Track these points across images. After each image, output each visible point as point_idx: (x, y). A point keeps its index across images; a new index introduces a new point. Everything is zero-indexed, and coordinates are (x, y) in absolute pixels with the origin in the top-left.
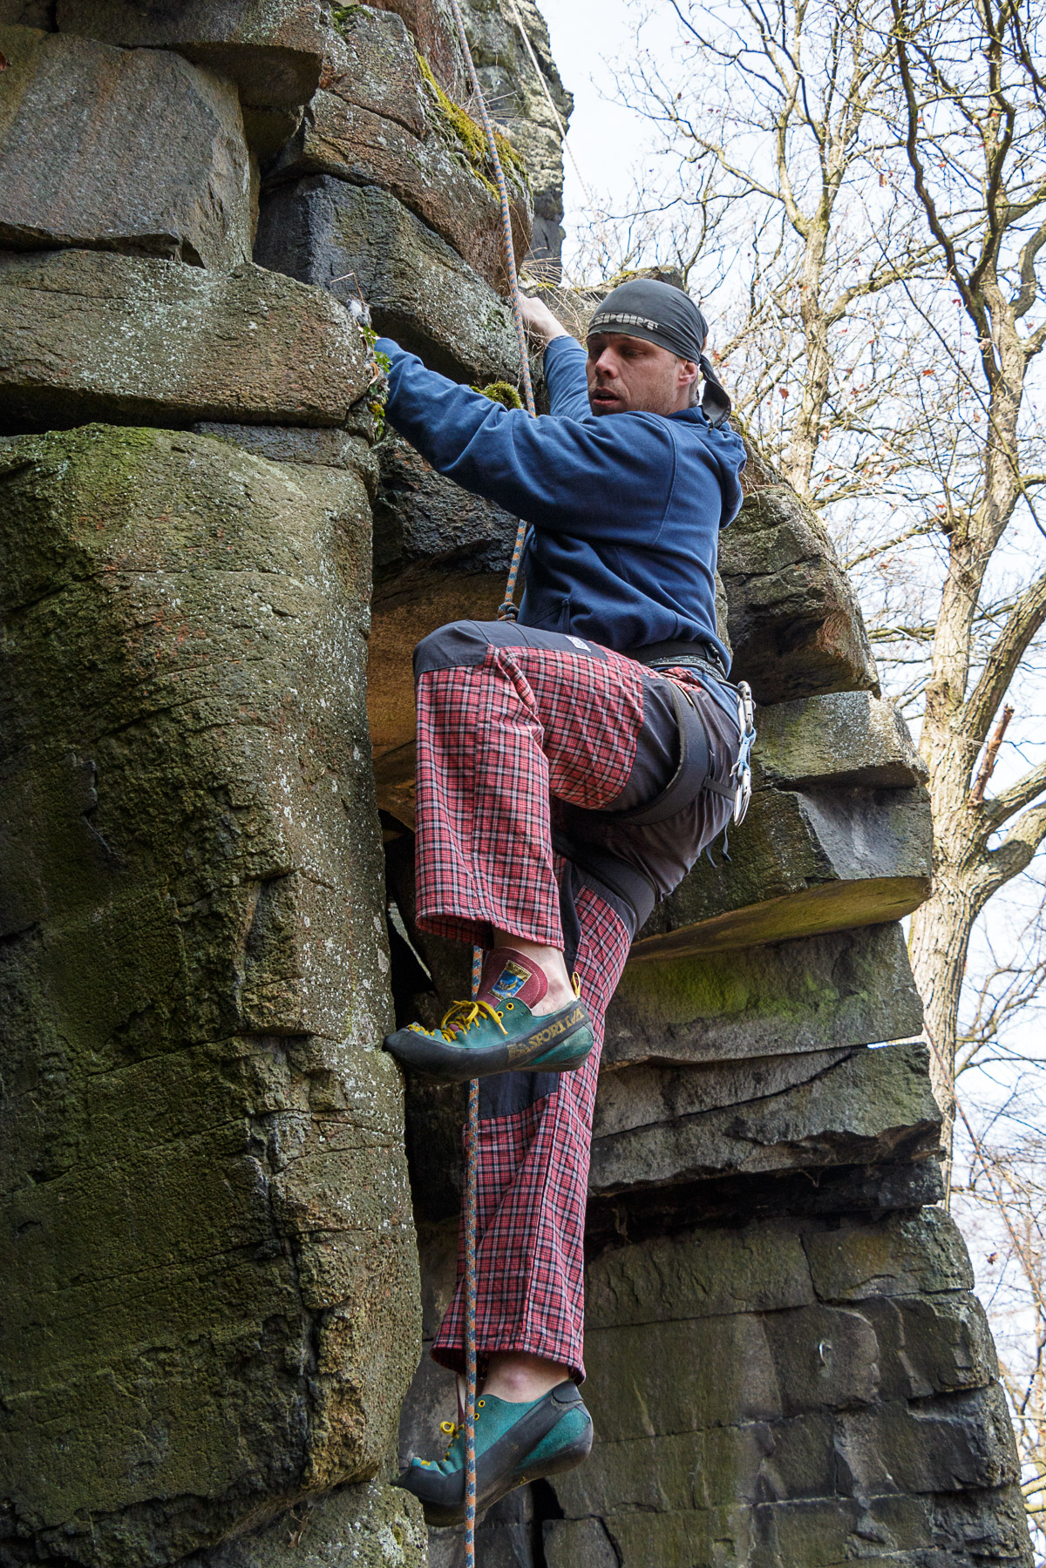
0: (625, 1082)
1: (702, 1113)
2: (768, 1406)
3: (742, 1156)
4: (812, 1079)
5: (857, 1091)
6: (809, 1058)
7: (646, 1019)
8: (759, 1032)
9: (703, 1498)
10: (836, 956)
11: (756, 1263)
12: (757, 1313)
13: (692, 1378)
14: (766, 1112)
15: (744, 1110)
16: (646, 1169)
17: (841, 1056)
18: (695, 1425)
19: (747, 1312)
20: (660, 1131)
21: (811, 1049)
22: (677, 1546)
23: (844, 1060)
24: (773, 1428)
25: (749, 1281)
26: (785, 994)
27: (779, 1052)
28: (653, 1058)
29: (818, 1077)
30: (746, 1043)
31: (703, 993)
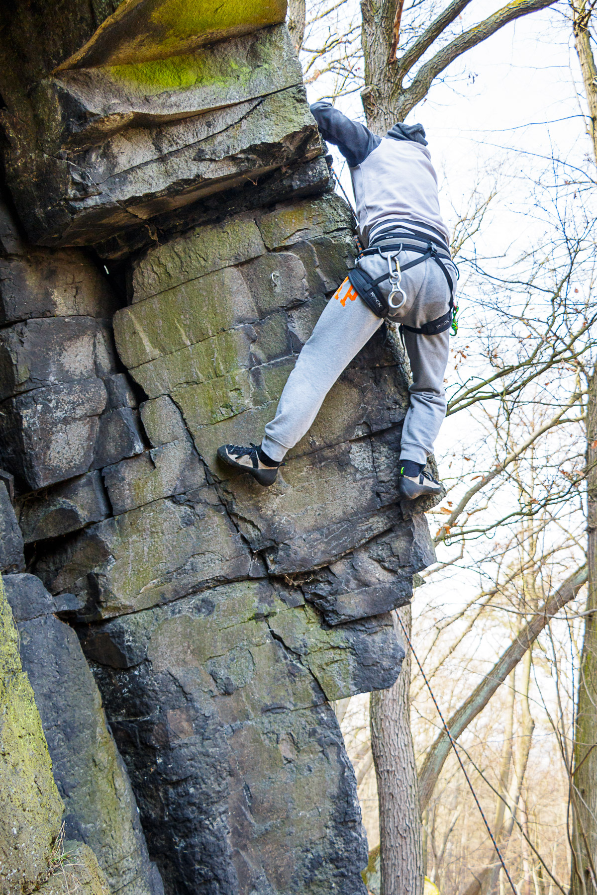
0: (129, 139)
1: (178, 150)
2: (250, 315)
3: (205, 169)
4: (241, 119)
5: (267, 120)
6: (238, 107)
7: (130, 94)
8: (204, 95)
9: (220, 370)
10: (248, 47)
11: (231, 239)
12: (236, 266)
13: (205, 309)
14: (216, 143)
15: (203, 144)
16: (149, 187)
17: (256, 103)
18: (211, 334)
19: (229, 266)
20: (155, 164)
21: (237, 101)
22: (210, 399)
23: (258, 105)
24: (254, 326)
25: (228, 249)
26: (219, 74)
27: (218, 105)
28: (137, 115)
29: (244, 118)
30: (196, 102)
31: (167, 79)
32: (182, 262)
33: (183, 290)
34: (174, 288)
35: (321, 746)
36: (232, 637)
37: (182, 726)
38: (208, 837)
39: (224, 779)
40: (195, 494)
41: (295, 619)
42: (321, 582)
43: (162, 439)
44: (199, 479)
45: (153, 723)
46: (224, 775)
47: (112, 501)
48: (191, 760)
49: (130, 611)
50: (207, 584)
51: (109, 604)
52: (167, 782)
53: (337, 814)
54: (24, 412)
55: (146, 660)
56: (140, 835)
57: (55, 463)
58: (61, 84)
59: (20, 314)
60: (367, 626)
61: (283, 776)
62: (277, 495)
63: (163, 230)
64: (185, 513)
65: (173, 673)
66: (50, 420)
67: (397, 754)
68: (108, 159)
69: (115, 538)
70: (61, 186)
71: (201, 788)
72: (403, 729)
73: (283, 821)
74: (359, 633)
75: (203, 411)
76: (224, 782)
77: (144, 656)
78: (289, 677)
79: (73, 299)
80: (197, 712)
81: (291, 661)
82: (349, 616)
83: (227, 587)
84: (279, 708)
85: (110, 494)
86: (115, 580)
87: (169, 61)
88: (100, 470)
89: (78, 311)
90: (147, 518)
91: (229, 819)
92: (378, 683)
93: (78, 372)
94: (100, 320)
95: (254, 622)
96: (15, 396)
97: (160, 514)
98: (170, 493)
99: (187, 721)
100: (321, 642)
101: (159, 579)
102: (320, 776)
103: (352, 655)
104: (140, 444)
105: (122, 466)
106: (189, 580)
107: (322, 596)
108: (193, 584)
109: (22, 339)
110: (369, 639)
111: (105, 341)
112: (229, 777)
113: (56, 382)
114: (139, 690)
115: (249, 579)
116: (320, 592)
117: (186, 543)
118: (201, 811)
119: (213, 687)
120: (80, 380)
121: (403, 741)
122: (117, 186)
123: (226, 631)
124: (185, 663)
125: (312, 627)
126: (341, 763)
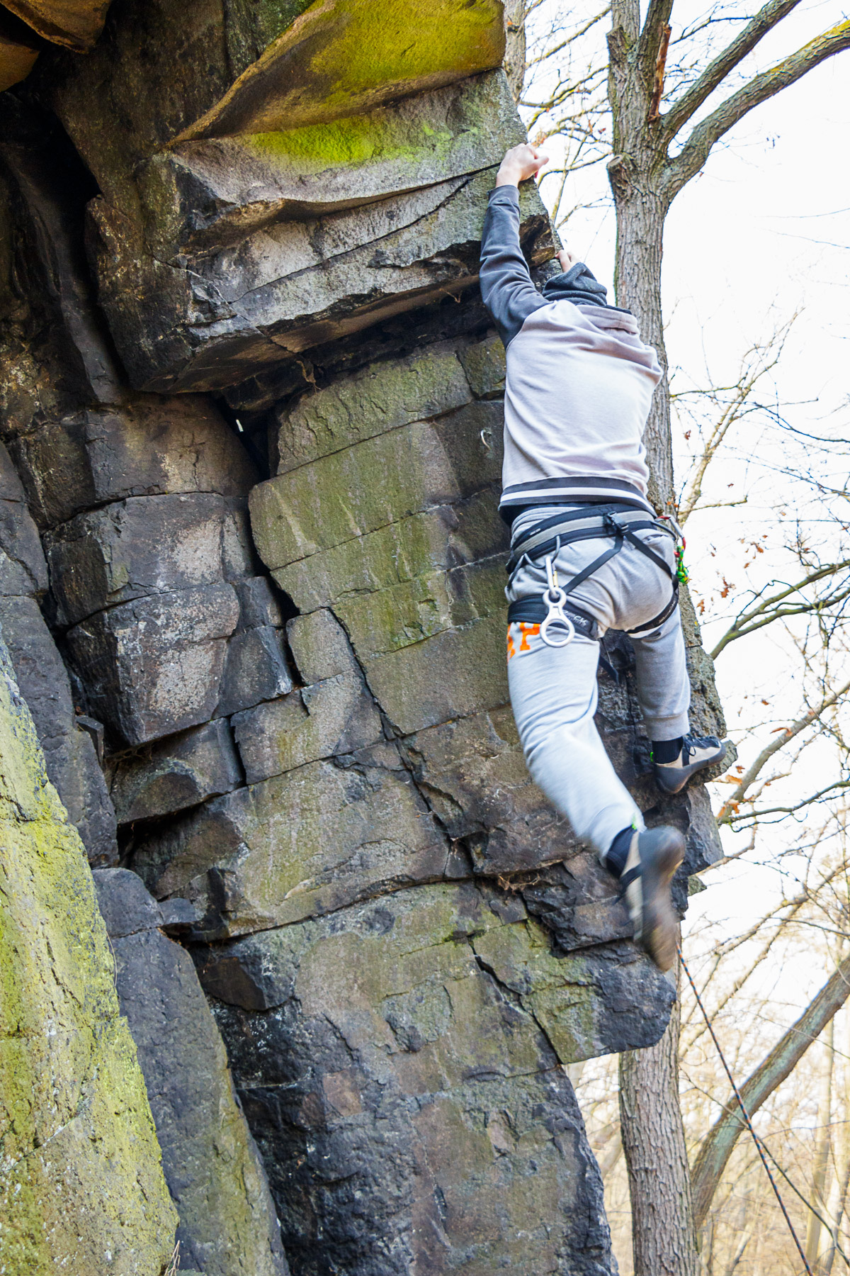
0: (275, 238)
1: (346, 253)
2: (448, 492)
3: (385, 280)
4: (438, 208)
5: (476, 208)
6: (433, 190)
7: (279, 173)
8: (384, 174)
9: (405, 573)
10: (448, 104)
11: (421, 380)
12: (428, 420)
13: (383, 482)
14: (401, 241)
15: (383, 244)
16: (304, 306)
17: (460, 183)
18: (391, 519)
19: (419, 421)
20: (313, 274)
21: (433, 182)
22: (390, 614)
23: (463, 186)
24: (454, 509)
25: (418, 395)
26: (407, 143)
27: (404, 187)
28: (289, 203)
29: (442, 205)
30: (372, 184)
31: (331, 151)
32: (350, 415)
33: (352, 455)
34: (337, 451)
35: (551, 1131)
36: (418, 966)
37: (345, 1098)
38: (381, 1266)
39: (406, 1179)
40: (367, 753)
41: (512, 940)
42: (552, 886)
43: (318, 672)
44: (372, 730)
45: (302, 1093)
46: (406, 1172)
47: (245, 764)
48: (358, 1149)
49: (270, 925)
50: (383, 887)
51: (239, 914)
52: (321, 1181)
53: (574, 1236)
54: (119, 633)
55: (293, 998)
56: (281, 1260)
57: (163, 706)
58: (180, 161)
59: (116, 490)
60: (619, 952)
61: (493, 1176)
62: (487, 757)
63: (322, 368)
64: (352, 781)
65: (332, 1018)
66: (156, 644)
67: (659, 1145)
68: (245, 267)
69: (249, 817)
70: (178, 306)
71: (372, 1192)
72: (669, 1106)
73: (493, 1245)
74: (608, 963)
75: (379, 631)
76: (406, 1183)
77: (290, 993)
78: (503, 1027)
79: (192, 468)
80: (367, 1077)
81: (506, 1003)
82: (593, 937)
83: (413, 892)
84: (489, 1073)
85: (242, 753)
86: (248, 880)
87: (333, 126)
88: (229, 718)
89: (199, 486)
90: (296, 789)
91: (413, 1240)
92: (636, 1038)
93: (198, 574)
94: (228, 498)
95: (451, 944)
96: (107, 609)
97: (314, 783)
98: (330, 752)
99: (353, 1090)
100: (551, 975)
101: (313, 879)
102: (549, 1178)
103: (598, 994)
104: (287, 679)
105: (261, 712)
106: (356, 881)
107: (552, 906)
108: (363, 887)
109: (119, 527)
110: (622, 972)
111: (237, 529)
112: (413, 1176)
113: (167, 588)
114: (282, 1043)
115: (445, 880)
116: (550, 901)
117: (353, 826)
118: (371, 1225)
119: (391, 1041)
120: (201, 585)
121: (668, 1125)
122: (257, 305)
123: (411, 957)
124: (350, 1003)
125: (538, 953)
126: (581, 1158)
